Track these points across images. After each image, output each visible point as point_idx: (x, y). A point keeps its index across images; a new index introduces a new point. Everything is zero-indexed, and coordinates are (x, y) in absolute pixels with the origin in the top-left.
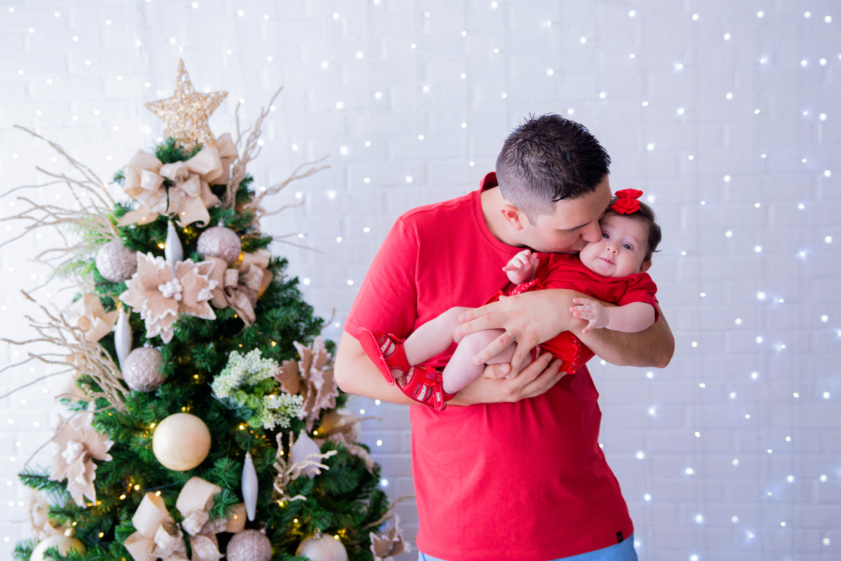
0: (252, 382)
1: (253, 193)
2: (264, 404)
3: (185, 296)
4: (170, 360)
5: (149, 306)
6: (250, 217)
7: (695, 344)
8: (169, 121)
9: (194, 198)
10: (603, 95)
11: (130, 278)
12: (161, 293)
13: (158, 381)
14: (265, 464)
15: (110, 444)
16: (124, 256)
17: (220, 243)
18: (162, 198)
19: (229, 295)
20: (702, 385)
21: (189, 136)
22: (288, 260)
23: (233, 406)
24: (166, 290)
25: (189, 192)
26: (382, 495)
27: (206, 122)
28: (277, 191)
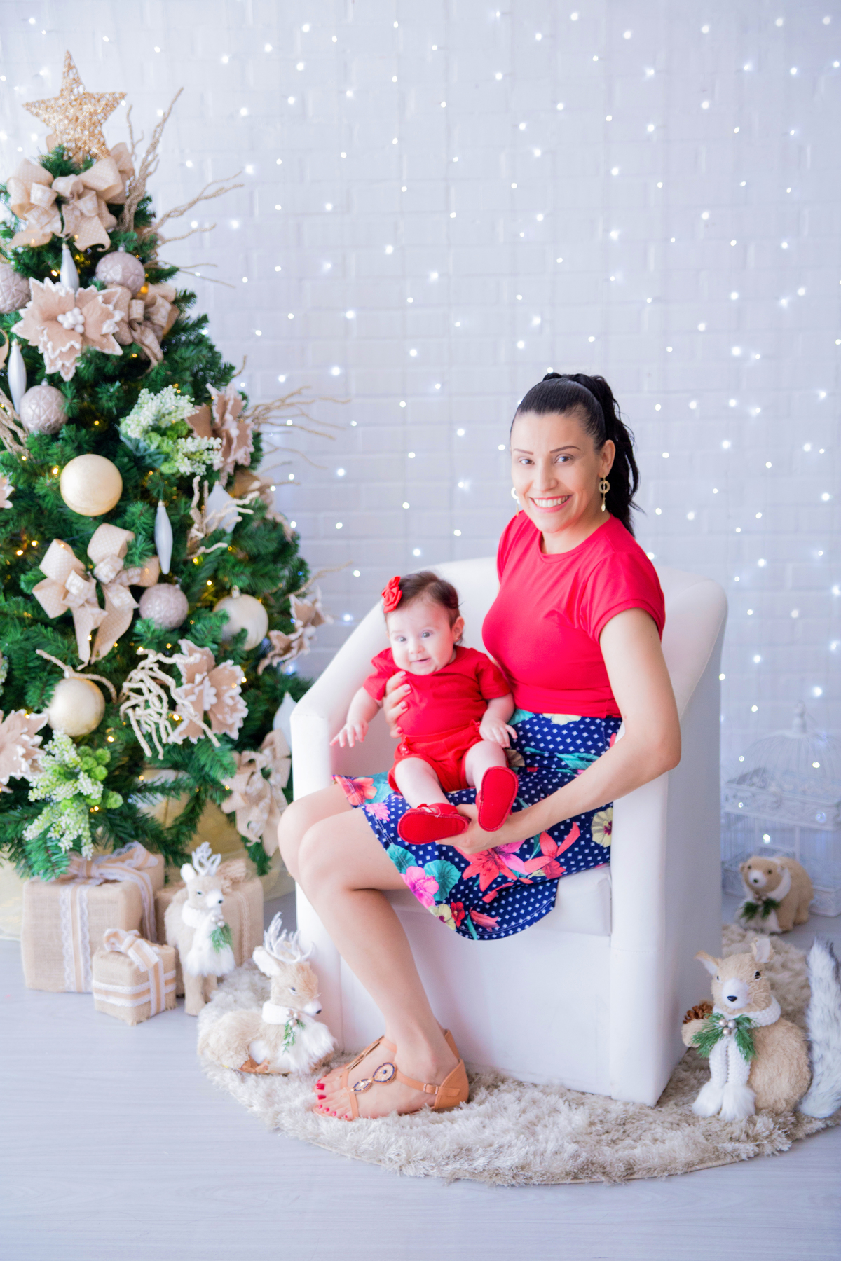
0: (164, 424)
1: (154, 215)
2: (179, 447)
3: (87, 327)
4: (74, 398)
5: (50, 338)
6: (153, 242)
7: (658, 407)
8: (55, 125)
9: (90, 218)
10: (560, 106)
11: (23, 306)
12: (61, 324)
13: (60, 421)
14: (179, 514)
15: (9, 490)
16: (15, 283)
17: (123, 270)
18: (54, 216)
19: (135, 330)
20: (666, 455)
21: (80, 144)
22: (197, 293)
23: (142, 451)
24: (67, 320)
25: (85, 211)
26: (302, 564)
27: (99, 128)
28: (182, 213)
